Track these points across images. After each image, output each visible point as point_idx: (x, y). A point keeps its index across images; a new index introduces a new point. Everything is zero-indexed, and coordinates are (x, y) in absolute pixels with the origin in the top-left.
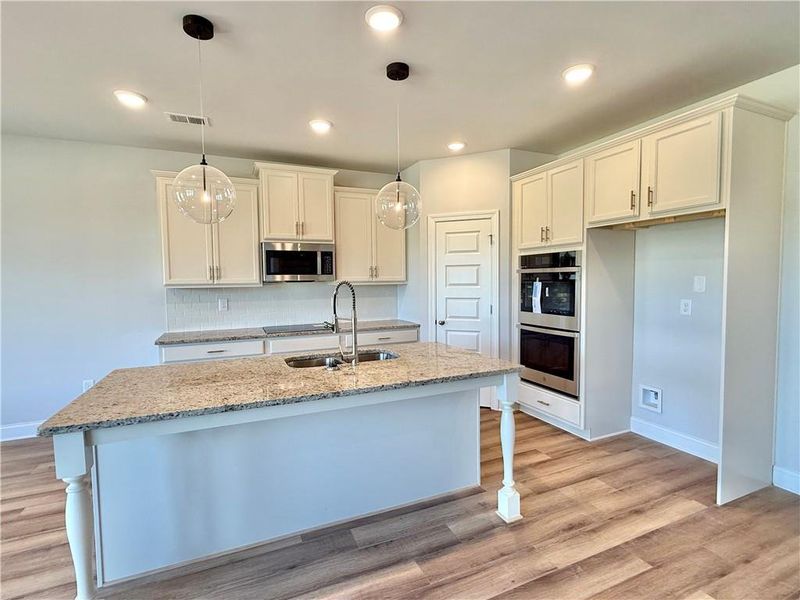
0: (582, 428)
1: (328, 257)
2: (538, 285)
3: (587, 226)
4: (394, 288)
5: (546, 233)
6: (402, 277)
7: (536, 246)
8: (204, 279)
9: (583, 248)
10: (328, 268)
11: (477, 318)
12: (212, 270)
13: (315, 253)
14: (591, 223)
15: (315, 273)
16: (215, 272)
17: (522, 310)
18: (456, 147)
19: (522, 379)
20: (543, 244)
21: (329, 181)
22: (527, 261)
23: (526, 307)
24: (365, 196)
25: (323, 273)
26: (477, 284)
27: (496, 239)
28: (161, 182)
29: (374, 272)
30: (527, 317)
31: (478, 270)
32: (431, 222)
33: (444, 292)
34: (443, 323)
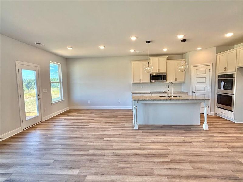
0: (234, 119)
1: (165, 76)
2: (223, 83)
3: (237, 67)
4: (181, 83)
5: (225, 69)
6: (184, 81)
7: (223, 72)
8: (139, 81)
9: (236, 73)
10: (165, 79)
11: (205, 91)
12: (141, 80)
13: (162, 76)
14: (238, 66)
15: (162, 80)
16: (142, 80)
17: (218, 89)
18: (199, 49)
19: (218, 107)
20: (225, 72)
21: (166, 59)
22: (220, 76)
23: (219, 88)
24: (175, 61)
25: (164, 80)
26: (205, 82)
27: (211, 71)
28: (132, 63)
29: (176, 79)
30: (220, 91)
31: (205, 79)
32: (192, 67)
33: (195, 84)
34: (194, 92)
